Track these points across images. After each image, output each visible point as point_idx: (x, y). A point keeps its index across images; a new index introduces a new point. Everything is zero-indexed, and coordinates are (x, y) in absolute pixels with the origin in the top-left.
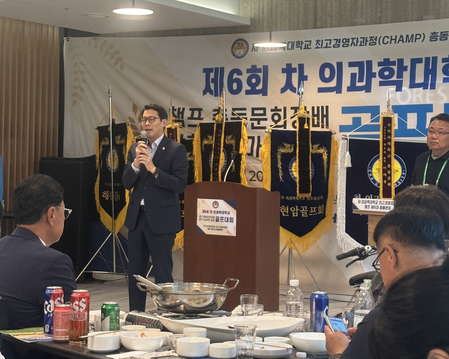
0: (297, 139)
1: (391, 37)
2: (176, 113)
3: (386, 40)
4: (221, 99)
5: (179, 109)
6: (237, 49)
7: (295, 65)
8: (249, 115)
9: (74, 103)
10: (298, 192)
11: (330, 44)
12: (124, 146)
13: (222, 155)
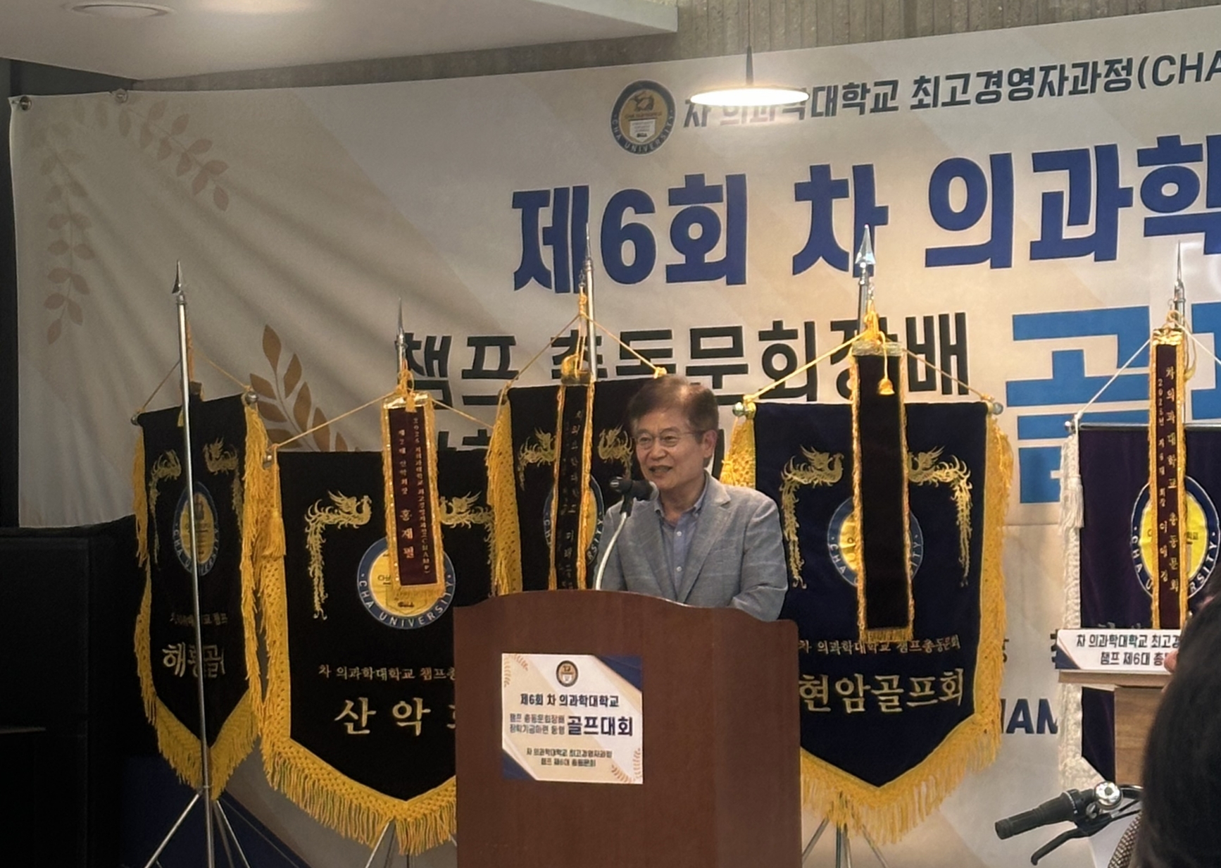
0: (855, 433)
1: (1184, 57)
2: (419, 355)
3: (1165, 71)
4: (579, 301)
5: (430, 340)
6: (631, 118)
7: (841, 172)
8: (682, 358)
9: (53, 334)
10: (862, 624)
11: (965, 91)
12: (236, 481)
13: (588, 500)
